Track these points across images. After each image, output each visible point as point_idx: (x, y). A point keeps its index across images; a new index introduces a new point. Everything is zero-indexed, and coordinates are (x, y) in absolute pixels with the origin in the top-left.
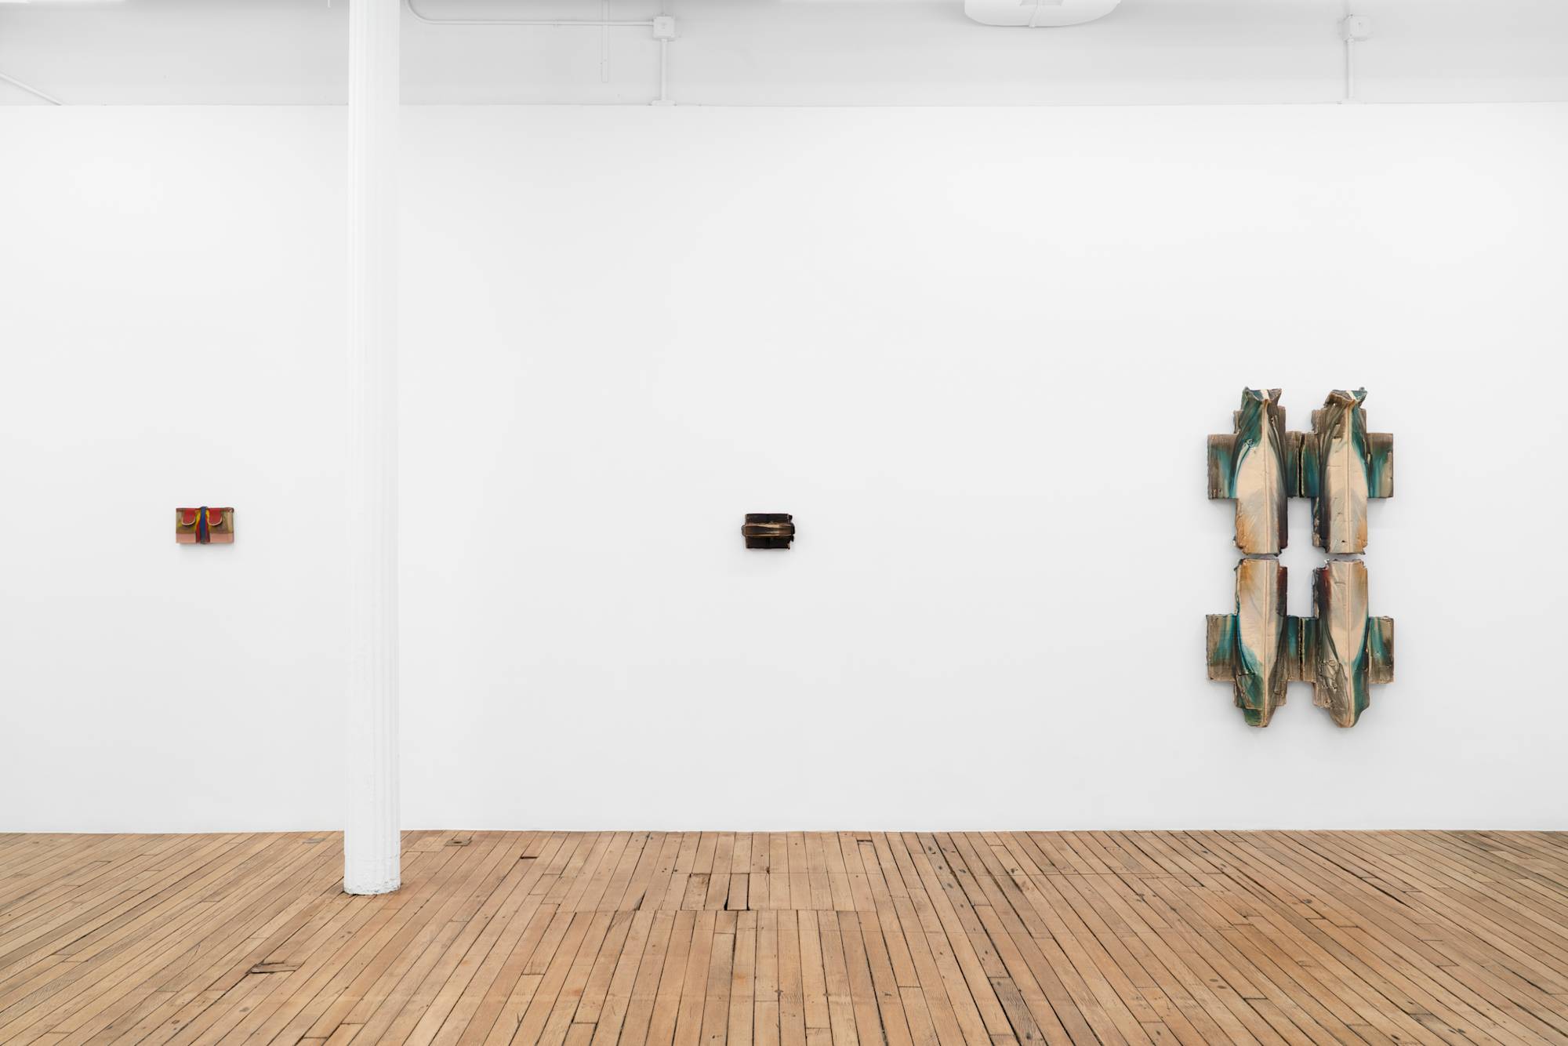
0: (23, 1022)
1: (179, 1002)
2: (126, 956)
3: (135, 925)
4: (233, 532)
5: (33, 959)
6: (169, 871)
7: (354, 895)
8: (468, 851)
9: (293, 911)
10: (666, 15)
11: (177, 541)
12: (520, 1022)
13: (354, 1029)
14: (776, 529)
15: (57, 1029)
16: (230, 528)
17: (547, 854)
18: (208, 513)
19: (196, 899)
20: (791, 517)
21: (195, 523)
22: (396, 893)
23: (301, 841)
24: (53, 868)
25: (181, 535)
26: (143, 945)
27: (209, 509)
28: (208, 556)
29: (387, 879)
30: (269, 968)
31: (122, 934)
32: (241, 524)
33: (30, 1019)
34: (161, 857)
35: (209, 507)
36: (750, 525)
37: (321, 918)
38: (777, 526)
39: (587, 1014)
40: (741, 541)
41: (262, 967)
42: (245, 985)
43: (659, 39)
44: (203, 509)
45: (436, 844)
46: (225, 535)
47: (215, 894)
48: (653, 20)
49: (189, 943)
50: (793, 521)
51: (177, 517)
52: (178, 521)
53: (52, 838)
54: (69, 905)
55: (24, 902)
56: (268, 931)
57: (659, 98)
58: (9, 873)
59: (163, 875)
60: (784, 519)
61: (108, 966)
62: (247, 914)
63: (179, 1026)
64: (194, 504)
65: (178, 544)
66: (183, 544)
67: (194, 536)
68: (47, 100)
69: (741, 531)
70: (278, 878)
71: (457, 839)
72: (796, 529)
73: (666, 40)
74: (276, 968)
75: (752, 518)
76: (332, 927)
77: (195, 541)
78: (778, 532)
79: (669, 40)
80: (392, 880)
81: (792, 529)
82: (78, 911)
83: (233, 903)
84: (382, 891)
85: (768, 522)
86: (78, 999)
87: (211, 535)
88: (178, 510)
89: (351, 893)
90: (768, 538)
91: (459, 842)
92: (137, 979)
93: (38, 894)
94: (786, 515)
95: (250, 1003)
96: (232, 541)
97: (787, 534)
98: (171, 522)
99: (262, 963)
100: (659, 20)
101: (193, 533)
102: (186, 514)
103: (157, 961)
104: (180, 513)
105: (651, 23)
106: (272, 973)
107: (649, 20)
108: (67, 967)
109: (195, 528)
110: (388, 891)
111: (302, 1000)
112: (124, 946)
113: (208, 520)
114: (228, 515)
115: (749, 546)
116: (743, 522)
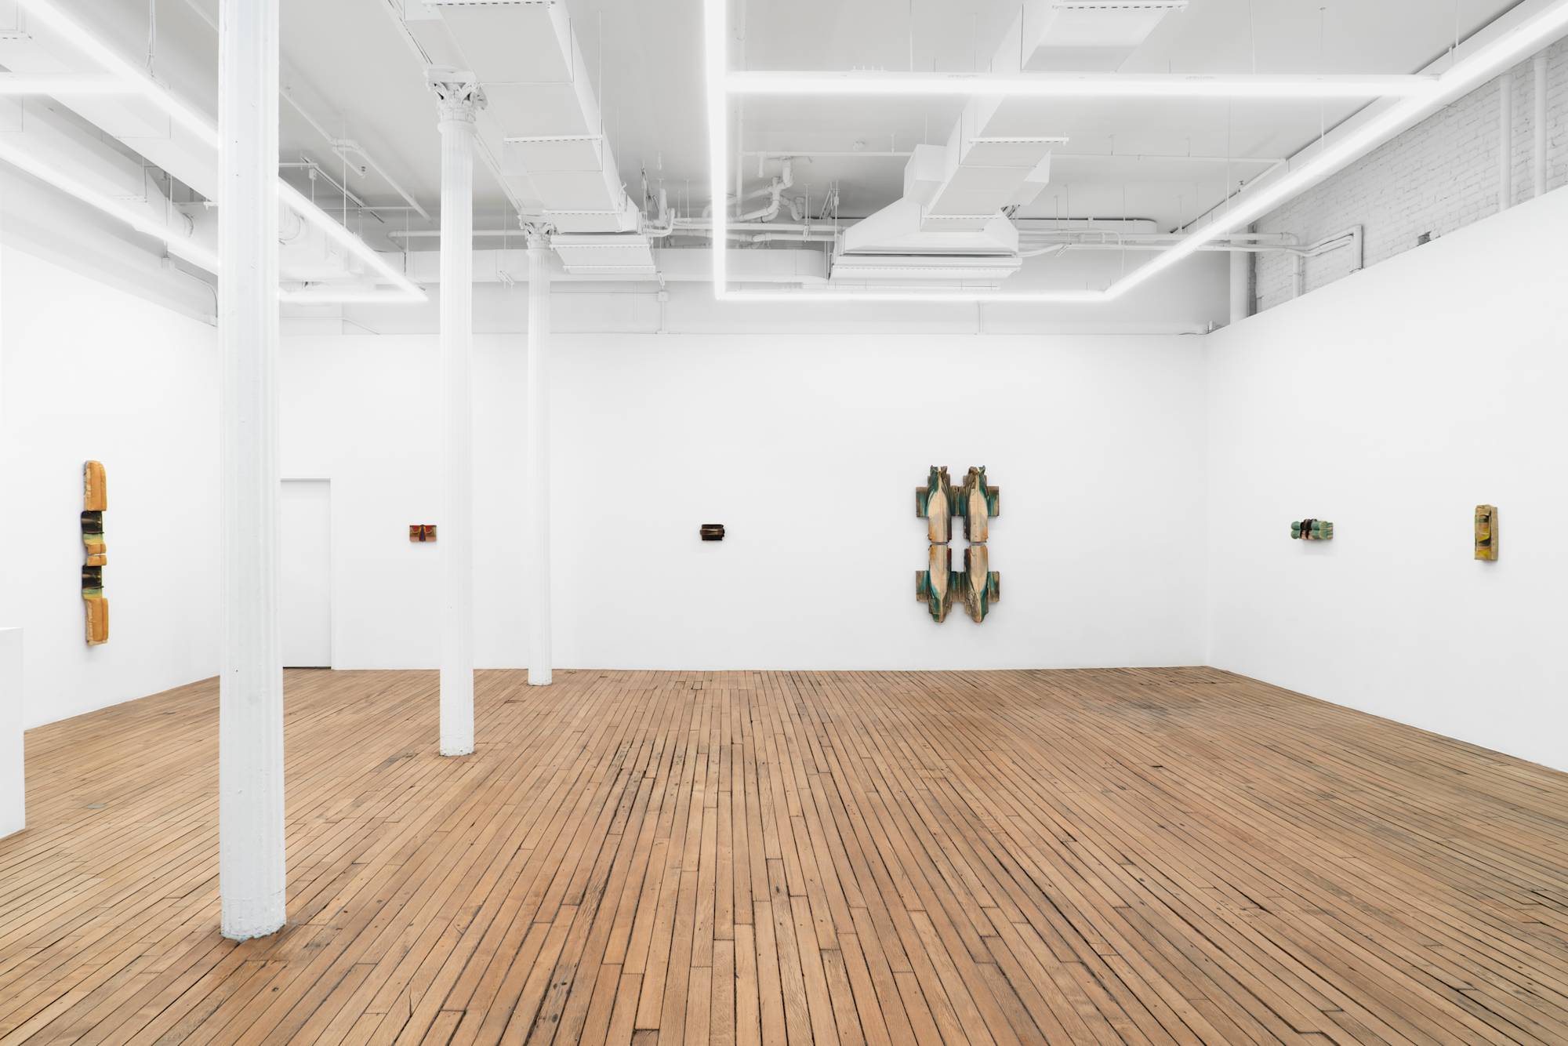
4: (436, 536)
7: (536, 685)
8: (575, 675)
9: (513, 688)
10: (663, 291)
16: (434, 534)
17: (611, 676)
18: (423, 528)
21: (417, 533)
22: (553, 685)
25: (413, 538)
27: (424, 526)
28: (424, 548)
29: (548, 681)
35: (424, 524)
36: (704, 529)
37: (524, 691)
38: (717, 530)
40: (700, 537)
43: (660, 302)
44: (422, 526)
45: (561, 673)
46: (432, 538)
48: (657, 293)
51: (409, 529)
52: (411, 532)
57: (661, 330)
60: (720, 527)
64: (417, 523)
65: (412, 542)
66: (414, 542)
69: (700, 532)
71: (569, 671)
73: (663, 302)
75: (704, 526)
76: (529, 693)
77: (419, 540)
79: (666, 302)
81: (724, 532)
84: (547, 684)
85: (712, 528)
87: (427, 538)
88: (410, 526)
89: (534, 685)
90: (712, 536)
91: (571, 672)
94: (721, 525)
96: (436, 540)
97: (721, 534)
98: (407, 532)
100: (660, 294)
101: (417, 537)
102: (414, 528)
104: (411, 528)
109: (419, 534)
110: (549, 684)
113: (424, 531)
114: (434, 528)
115: (703, 540)
116: (700, 528)
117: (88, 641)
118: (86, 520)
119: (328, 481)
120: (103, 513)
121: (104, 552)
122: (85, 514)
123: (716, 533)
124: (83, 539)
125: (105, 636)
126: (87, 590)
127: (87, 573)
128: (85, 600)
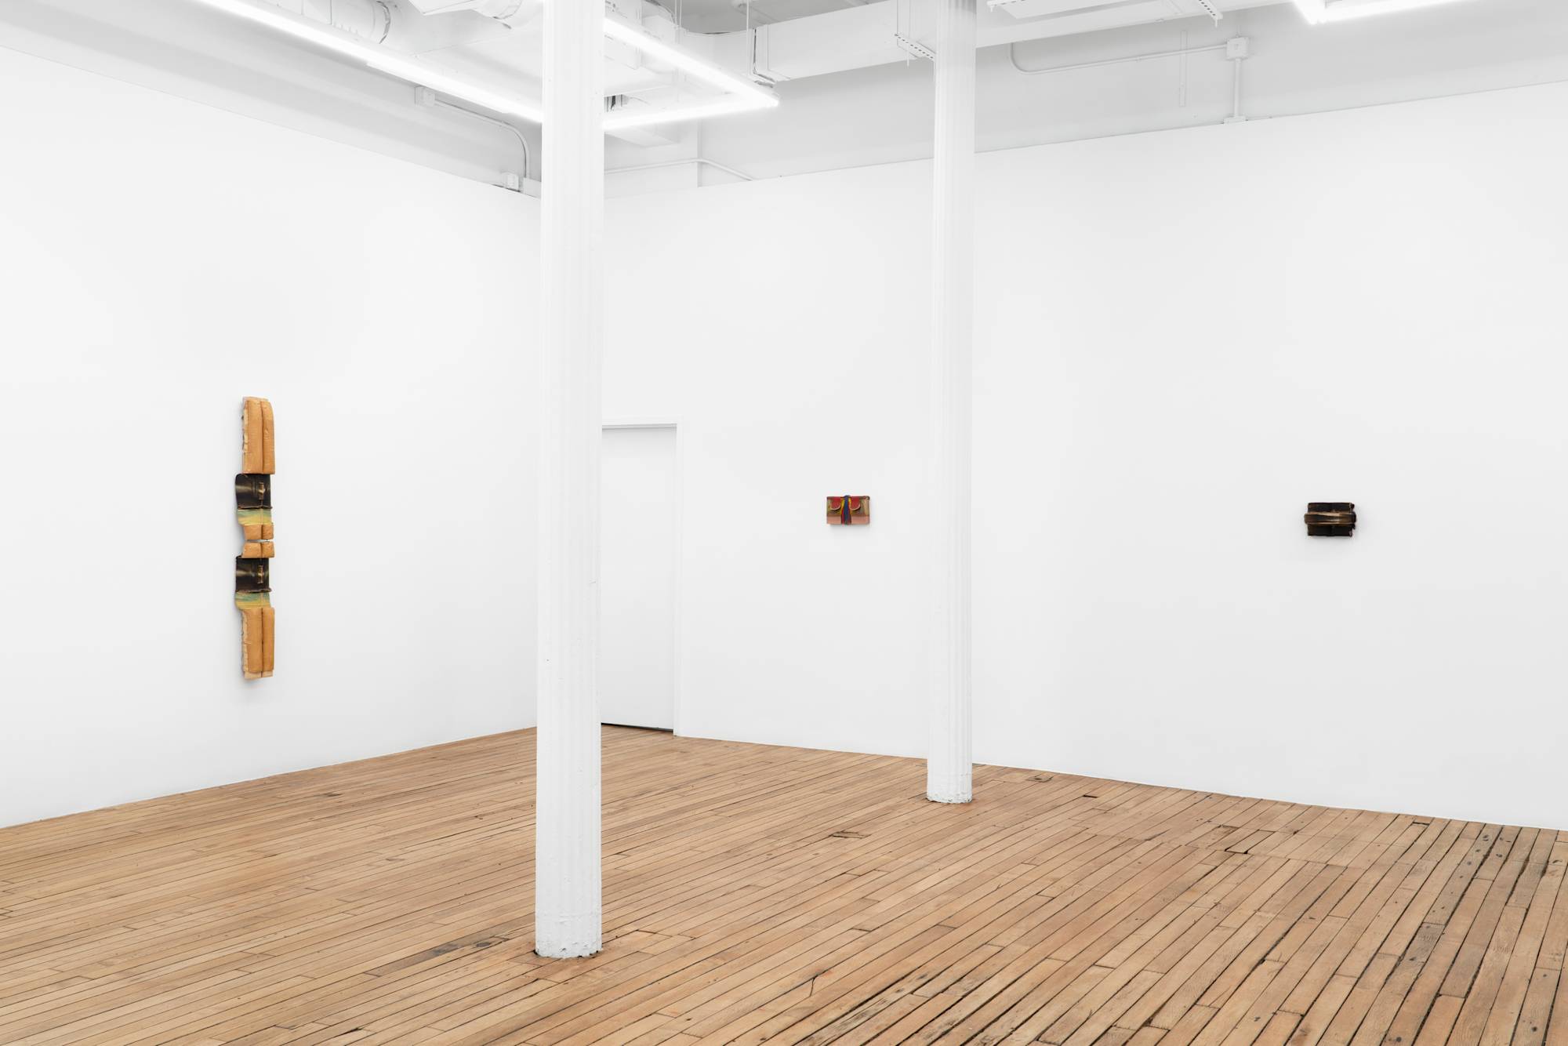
0: (678, 843)
1: (778, 845)
2: (757, 816)
3: (770, 801)
4: (869, 515)
5: (697, 812)
6: (809, 772)
7: (933, 801)
8: (1043, 786)
9: (882, 805)
10: (1240, 37)
11: (828, 523)
12: (998, 888)
13: (881, 874)
14: (1337, 517)
15: (697, 849)
16: (866, 511)
17: (1105, 797)
18: (850, 500)
19: (821, 790)
20: (1353, 506)
21: (839, 510)
22: (969, 804)
23: (914, 764)
24: (731, 763)
25: (831, 518)
26: (770, 812)
27: (851, 498)
28: (850, 534)
29: (959, 793)
30: (846, 835)
31: (757, 805)
32: (875, 509)
33: (682, 842)
34: (809, 763)
35: (852, 495)
36: (1312, 513)
37: (899, 812)
38: (1338, 515)
39: (1052, 892)
40: (1304, 528)
41: (842, 834)
42: (825, 842)
43: (1233, 59)
44: (846, 497)
45: (1019, 778)
46: (862, 518)
47: (834, 789)
48: (1226, 43)
49: (801, 814)
50: (1355, 510)
51: (828, 503)
52: (828, 507)
53: (737, 745)
54: (734, 784)
55: (705, 780)
56: (859, 814)
57: (1231, 116)
58: (703, 762)
59: (805, 774)
60: (1347, 508)
61: (741, 821)
62: (848, 804)
63: (770, 857)
64: (840, 493)
65: (829, 525)
66: (832, 524)
67: (840, 518)
68: (741, 177)
69: (1303, 519)
70: (884, 785)
71: (1038, 777)
72: (1357, 517)
73: (1239, 60)
74: (851, 835)
75: (1313, 507)
76: (905, 818)
77: (840, 522)
78: (1338, 520)
79: (1242, 59)
80: (963, 793)
81: (1353, 518)
82: (738, 789)
83: (844, 795)
84: (954, 801)
85: (1329, 511)
86: (716, 835)
87: (852, 518)
88: (828, 498)
89: (931, 800)
90: (1330, 526)
91: (1039, 779)
92: (759, 829)
93: (716, 776)
94: (1348, 504)
95: (821, 851)
96: (869, 522)
97: (1348, 523)
98: (823, 508)
99: (842, 832)
100: (1232, 42)
101: (838, 516)
102: (833, 501)
103: (774, 822)
104: (830, 501)
105: (1224, 46)
106: (846, 837)
107: (1222, 44)
108: (717, 818)
109: (841, 512)
110: (959, 802)
111: (857, 854)
112: (758, 811)
113: (850, 506)
114: (865, 502)
115: (1311, 533)
116: (1306, 511)
117: (244, 672)
118: (243, 488)
119: (671, 428)
120: (271, 476)
121: (272, 538)
122: (240, 479)
123: (1337, 521)
124: (238, 516)
125: (267, 667)
126: (243, 595)
127: (244, 570)
128: (240, 611)
